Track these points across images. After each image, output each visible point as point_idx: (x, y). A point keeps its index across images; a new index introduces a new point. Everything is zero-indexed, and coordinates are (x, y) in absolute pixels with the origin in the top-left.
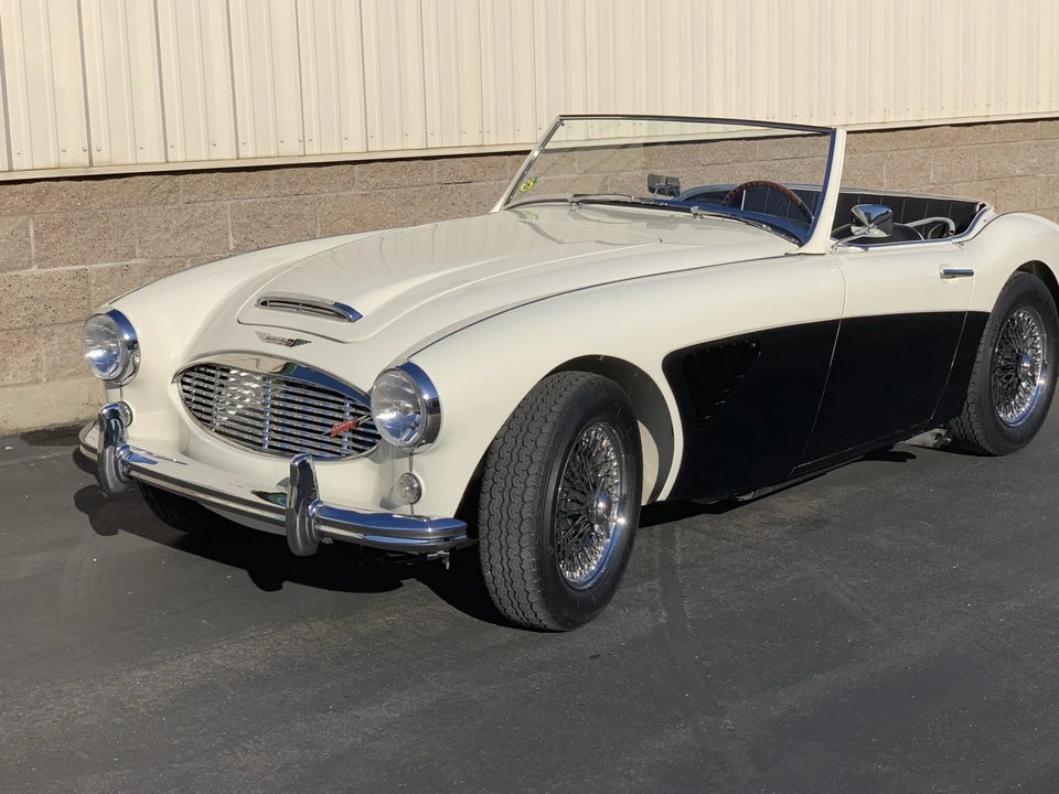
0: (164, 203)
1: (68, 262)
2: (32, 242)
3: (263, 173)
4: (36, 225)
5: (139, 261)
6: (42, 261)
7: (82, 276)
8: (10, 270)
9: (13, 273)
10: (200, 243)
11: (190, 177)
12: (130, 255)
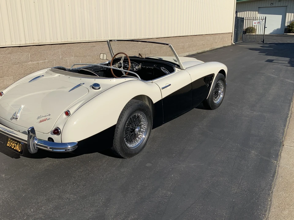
0: (50, 50)
1: (36, 61)
2: (30, 57)
3: (65, 45)
4: (30, 54)
5: (47, 61)
6: (31, 61)
7: (38, 63)
8: (26, 63)
9: (27, 63)
10: (56, 57)
11: (54, 45)
12: (45, 60)
